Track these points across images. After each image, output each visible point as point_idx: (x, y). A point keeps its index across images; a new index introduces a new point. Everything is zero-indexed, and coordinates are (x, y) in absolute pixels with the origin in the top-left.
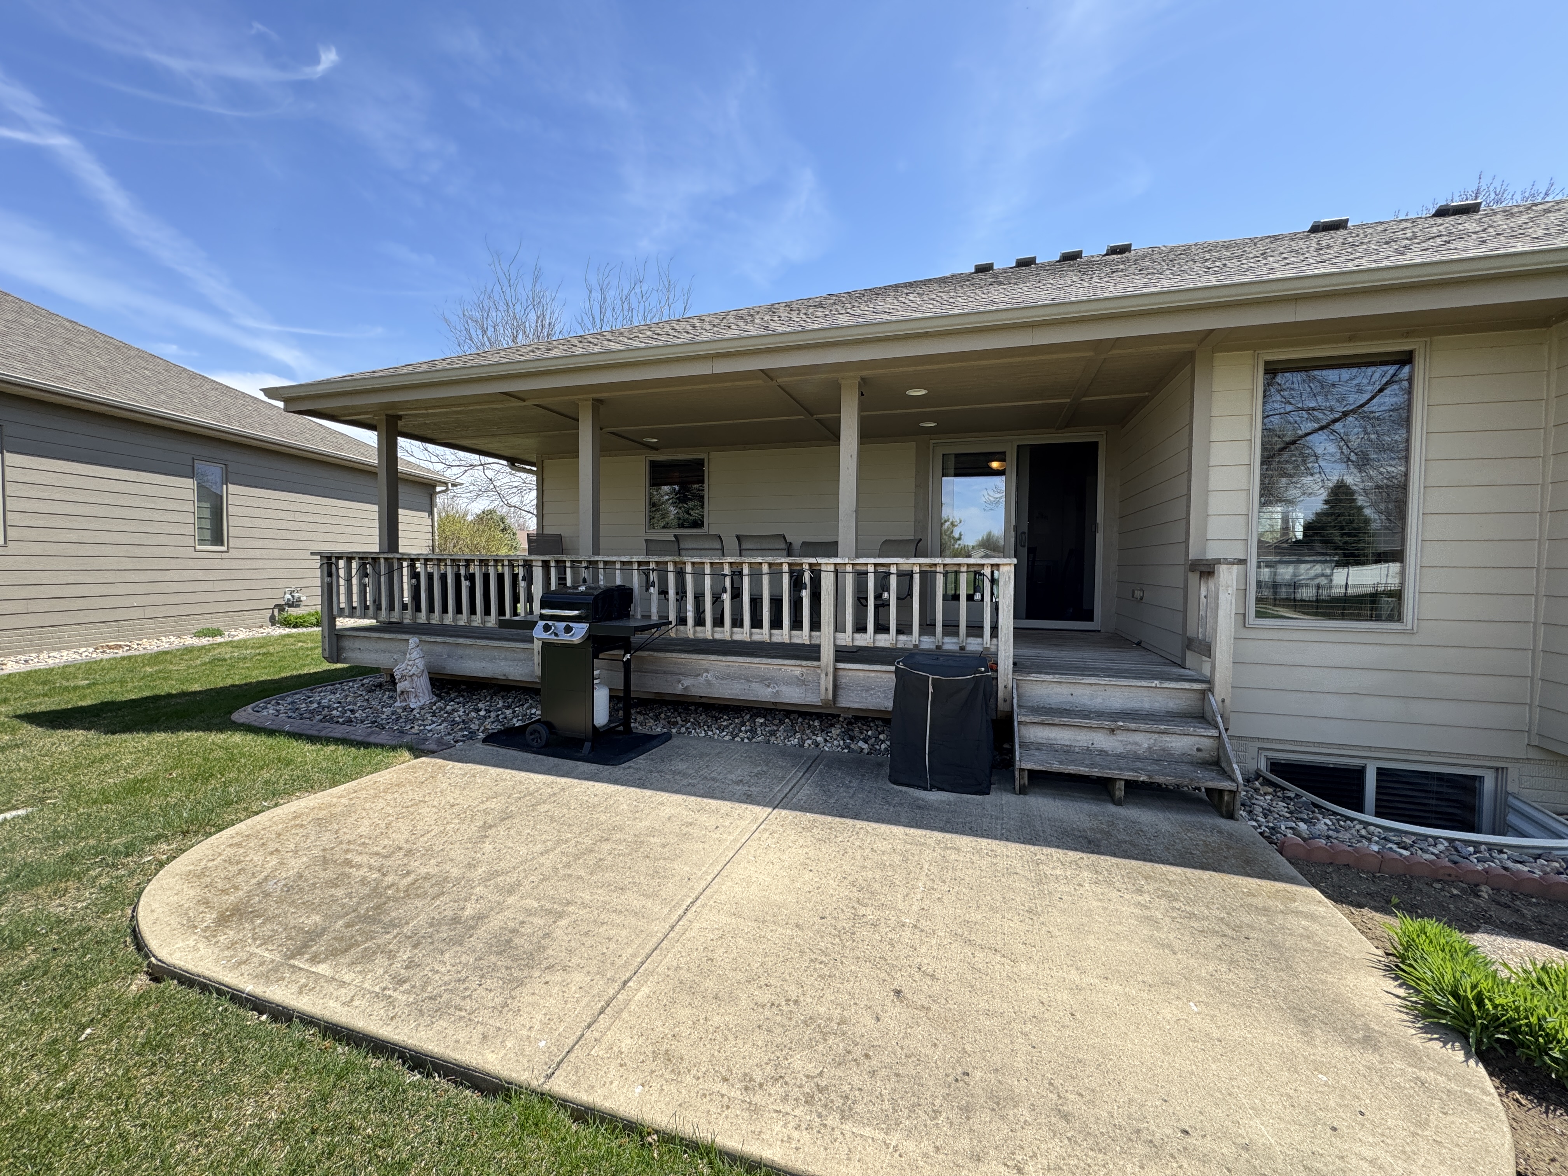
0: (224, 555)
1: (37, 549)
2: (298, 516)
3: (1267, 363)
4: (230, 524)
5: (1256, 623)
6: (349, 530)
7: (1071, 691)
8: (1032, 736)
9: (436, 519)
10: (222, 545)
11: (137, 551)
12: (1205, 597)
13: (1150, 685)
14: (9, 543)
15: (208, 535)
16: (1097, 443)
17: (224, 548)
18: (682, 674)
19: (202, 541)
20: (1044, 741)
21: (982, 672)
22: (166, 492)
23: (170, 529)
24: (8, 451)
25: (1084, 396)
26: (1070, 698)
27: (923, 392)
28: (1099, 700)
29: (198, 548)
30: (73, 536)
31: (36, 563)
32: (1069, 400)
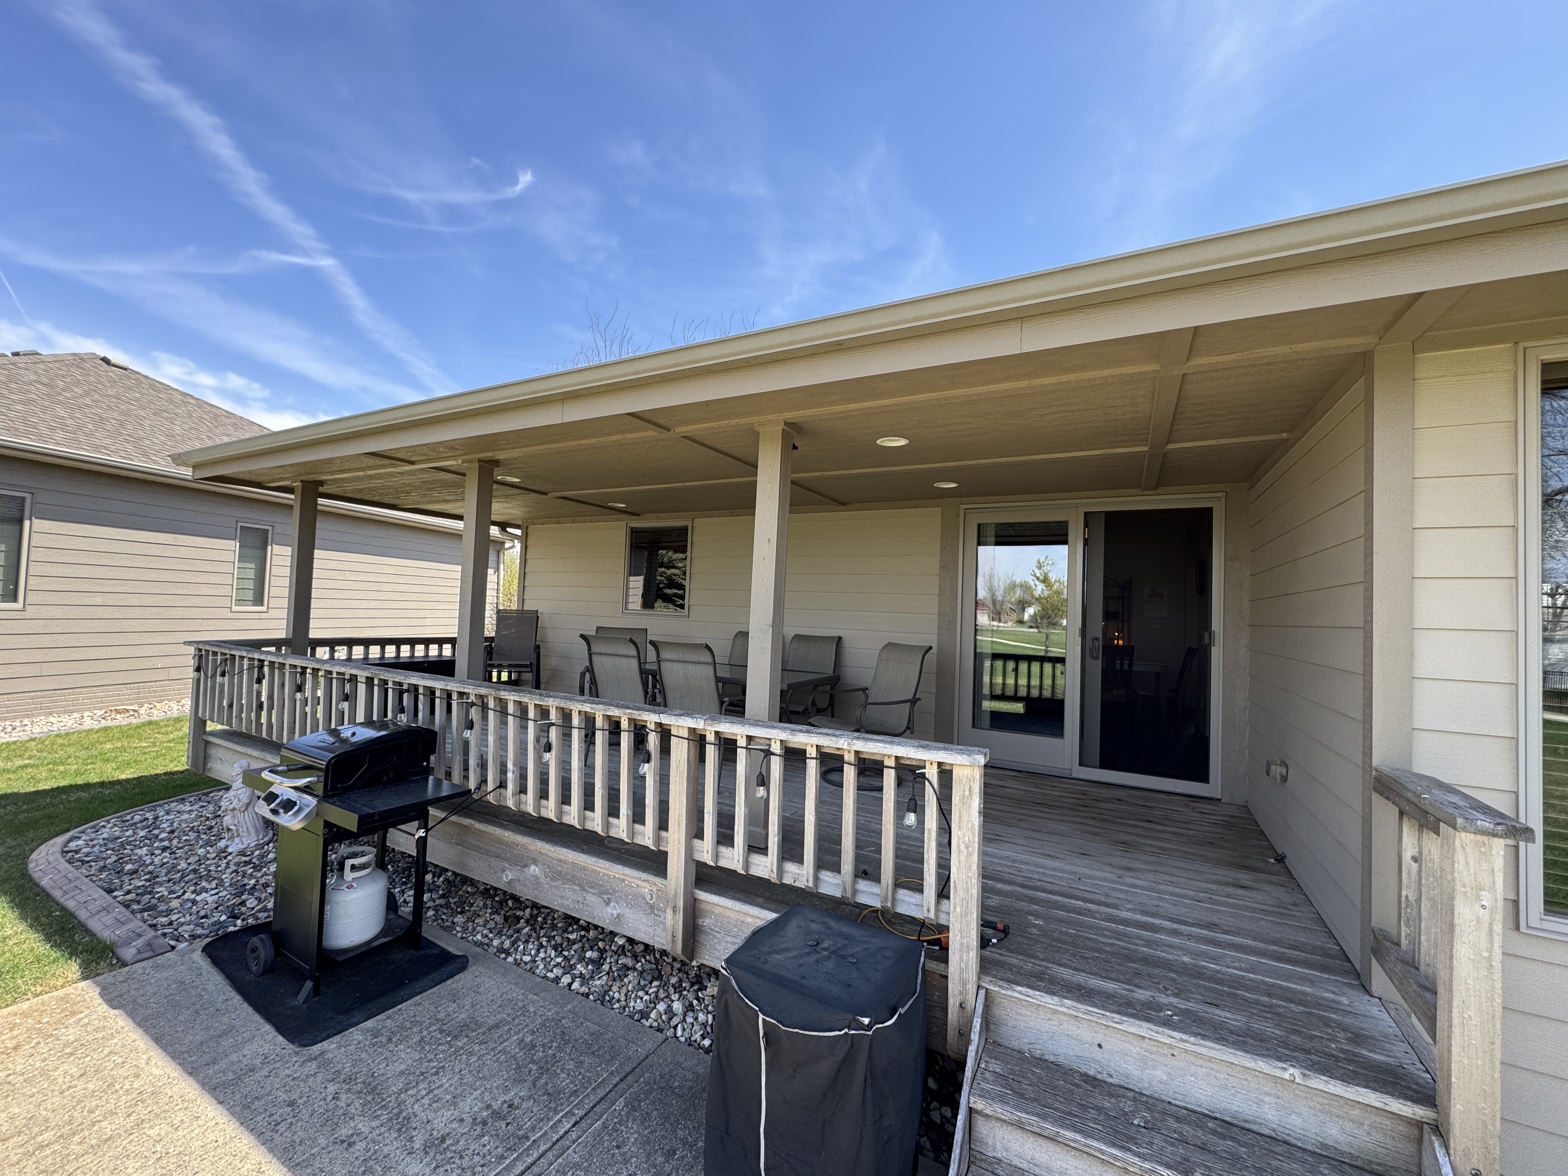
0: (263, 616)
1: (58, 612)
2: (349, 576)
3: (1547, 367)
4: (272, 584)
5: (1546, 926)
6: (405, 588)
7: (1100, 1038)
8: (998, 1146)
9: (502, 576)
10: (262, 605)
11: (167, 613)
12: (1415, 859)
13: (1278, 1073)
14: (28, 608)
15: (250, 595)
16: (1210, 510)
17: (264, 609)
18: (507, 860)
19: (240, 601)
20: (1025, 1166)
21: (862, 1027)
22: (204, 555)
23: (206, 590)
24: (36, 518)
25: (1168, 442)
26: (1098, 1054)
27: (902, 442)
28: (1159, 1074)
29: (235, 608)
30: (99, 600)
31: (54, 627)
32: (1146, 449)
